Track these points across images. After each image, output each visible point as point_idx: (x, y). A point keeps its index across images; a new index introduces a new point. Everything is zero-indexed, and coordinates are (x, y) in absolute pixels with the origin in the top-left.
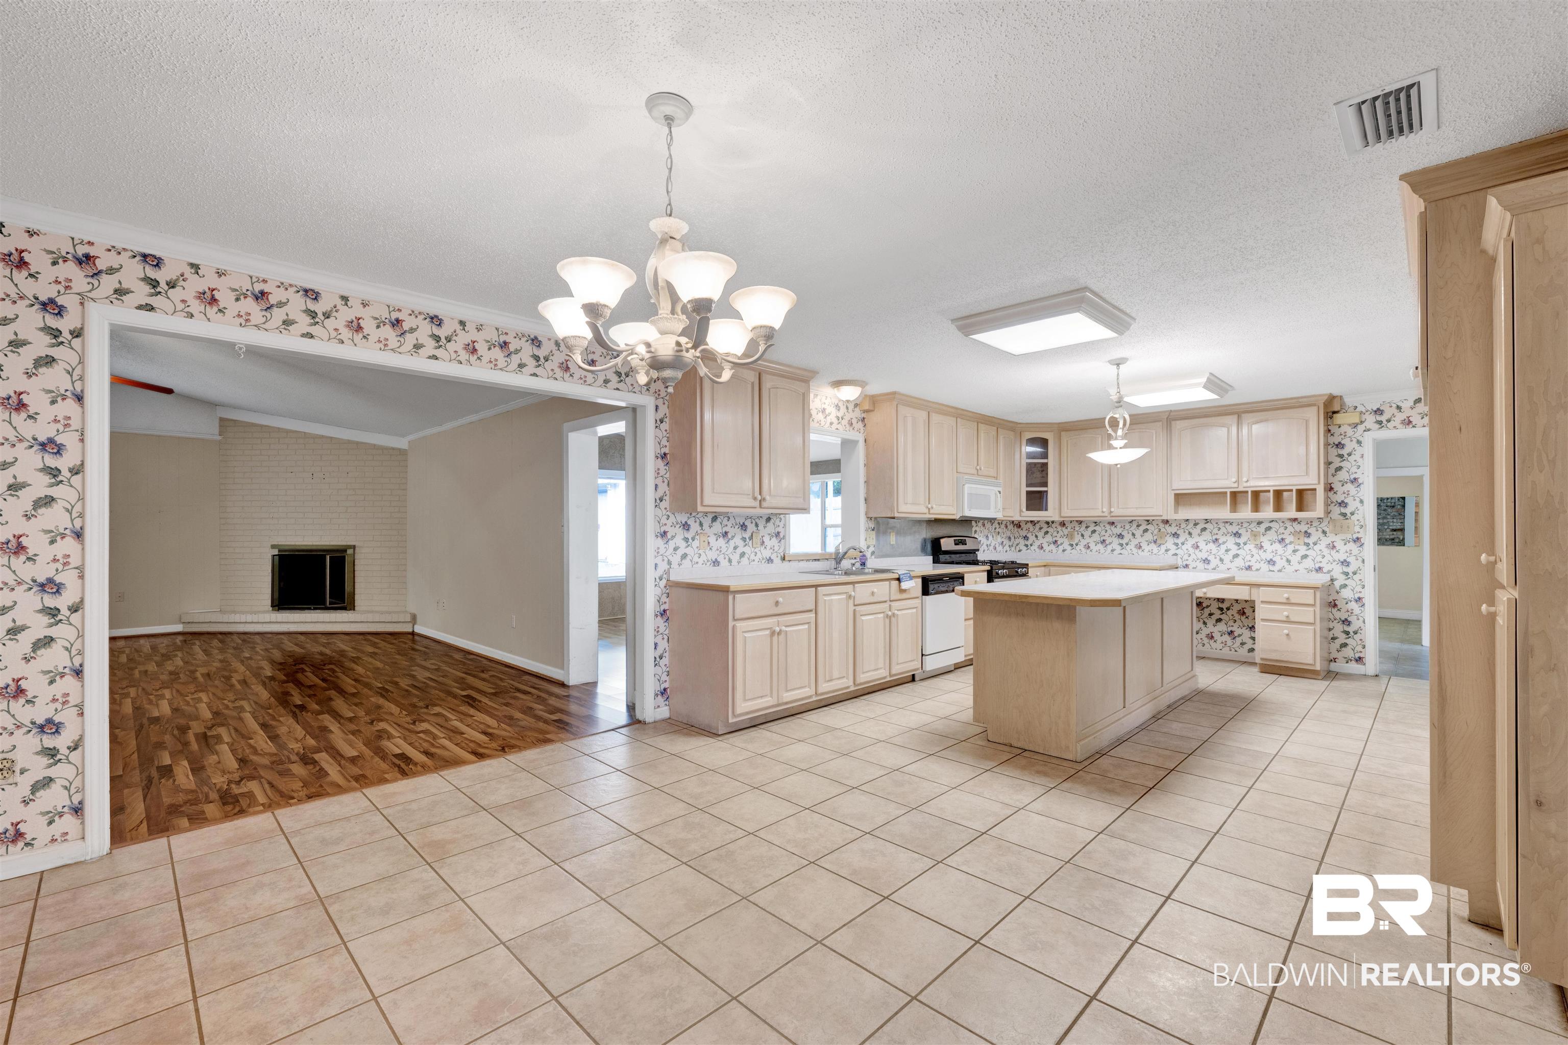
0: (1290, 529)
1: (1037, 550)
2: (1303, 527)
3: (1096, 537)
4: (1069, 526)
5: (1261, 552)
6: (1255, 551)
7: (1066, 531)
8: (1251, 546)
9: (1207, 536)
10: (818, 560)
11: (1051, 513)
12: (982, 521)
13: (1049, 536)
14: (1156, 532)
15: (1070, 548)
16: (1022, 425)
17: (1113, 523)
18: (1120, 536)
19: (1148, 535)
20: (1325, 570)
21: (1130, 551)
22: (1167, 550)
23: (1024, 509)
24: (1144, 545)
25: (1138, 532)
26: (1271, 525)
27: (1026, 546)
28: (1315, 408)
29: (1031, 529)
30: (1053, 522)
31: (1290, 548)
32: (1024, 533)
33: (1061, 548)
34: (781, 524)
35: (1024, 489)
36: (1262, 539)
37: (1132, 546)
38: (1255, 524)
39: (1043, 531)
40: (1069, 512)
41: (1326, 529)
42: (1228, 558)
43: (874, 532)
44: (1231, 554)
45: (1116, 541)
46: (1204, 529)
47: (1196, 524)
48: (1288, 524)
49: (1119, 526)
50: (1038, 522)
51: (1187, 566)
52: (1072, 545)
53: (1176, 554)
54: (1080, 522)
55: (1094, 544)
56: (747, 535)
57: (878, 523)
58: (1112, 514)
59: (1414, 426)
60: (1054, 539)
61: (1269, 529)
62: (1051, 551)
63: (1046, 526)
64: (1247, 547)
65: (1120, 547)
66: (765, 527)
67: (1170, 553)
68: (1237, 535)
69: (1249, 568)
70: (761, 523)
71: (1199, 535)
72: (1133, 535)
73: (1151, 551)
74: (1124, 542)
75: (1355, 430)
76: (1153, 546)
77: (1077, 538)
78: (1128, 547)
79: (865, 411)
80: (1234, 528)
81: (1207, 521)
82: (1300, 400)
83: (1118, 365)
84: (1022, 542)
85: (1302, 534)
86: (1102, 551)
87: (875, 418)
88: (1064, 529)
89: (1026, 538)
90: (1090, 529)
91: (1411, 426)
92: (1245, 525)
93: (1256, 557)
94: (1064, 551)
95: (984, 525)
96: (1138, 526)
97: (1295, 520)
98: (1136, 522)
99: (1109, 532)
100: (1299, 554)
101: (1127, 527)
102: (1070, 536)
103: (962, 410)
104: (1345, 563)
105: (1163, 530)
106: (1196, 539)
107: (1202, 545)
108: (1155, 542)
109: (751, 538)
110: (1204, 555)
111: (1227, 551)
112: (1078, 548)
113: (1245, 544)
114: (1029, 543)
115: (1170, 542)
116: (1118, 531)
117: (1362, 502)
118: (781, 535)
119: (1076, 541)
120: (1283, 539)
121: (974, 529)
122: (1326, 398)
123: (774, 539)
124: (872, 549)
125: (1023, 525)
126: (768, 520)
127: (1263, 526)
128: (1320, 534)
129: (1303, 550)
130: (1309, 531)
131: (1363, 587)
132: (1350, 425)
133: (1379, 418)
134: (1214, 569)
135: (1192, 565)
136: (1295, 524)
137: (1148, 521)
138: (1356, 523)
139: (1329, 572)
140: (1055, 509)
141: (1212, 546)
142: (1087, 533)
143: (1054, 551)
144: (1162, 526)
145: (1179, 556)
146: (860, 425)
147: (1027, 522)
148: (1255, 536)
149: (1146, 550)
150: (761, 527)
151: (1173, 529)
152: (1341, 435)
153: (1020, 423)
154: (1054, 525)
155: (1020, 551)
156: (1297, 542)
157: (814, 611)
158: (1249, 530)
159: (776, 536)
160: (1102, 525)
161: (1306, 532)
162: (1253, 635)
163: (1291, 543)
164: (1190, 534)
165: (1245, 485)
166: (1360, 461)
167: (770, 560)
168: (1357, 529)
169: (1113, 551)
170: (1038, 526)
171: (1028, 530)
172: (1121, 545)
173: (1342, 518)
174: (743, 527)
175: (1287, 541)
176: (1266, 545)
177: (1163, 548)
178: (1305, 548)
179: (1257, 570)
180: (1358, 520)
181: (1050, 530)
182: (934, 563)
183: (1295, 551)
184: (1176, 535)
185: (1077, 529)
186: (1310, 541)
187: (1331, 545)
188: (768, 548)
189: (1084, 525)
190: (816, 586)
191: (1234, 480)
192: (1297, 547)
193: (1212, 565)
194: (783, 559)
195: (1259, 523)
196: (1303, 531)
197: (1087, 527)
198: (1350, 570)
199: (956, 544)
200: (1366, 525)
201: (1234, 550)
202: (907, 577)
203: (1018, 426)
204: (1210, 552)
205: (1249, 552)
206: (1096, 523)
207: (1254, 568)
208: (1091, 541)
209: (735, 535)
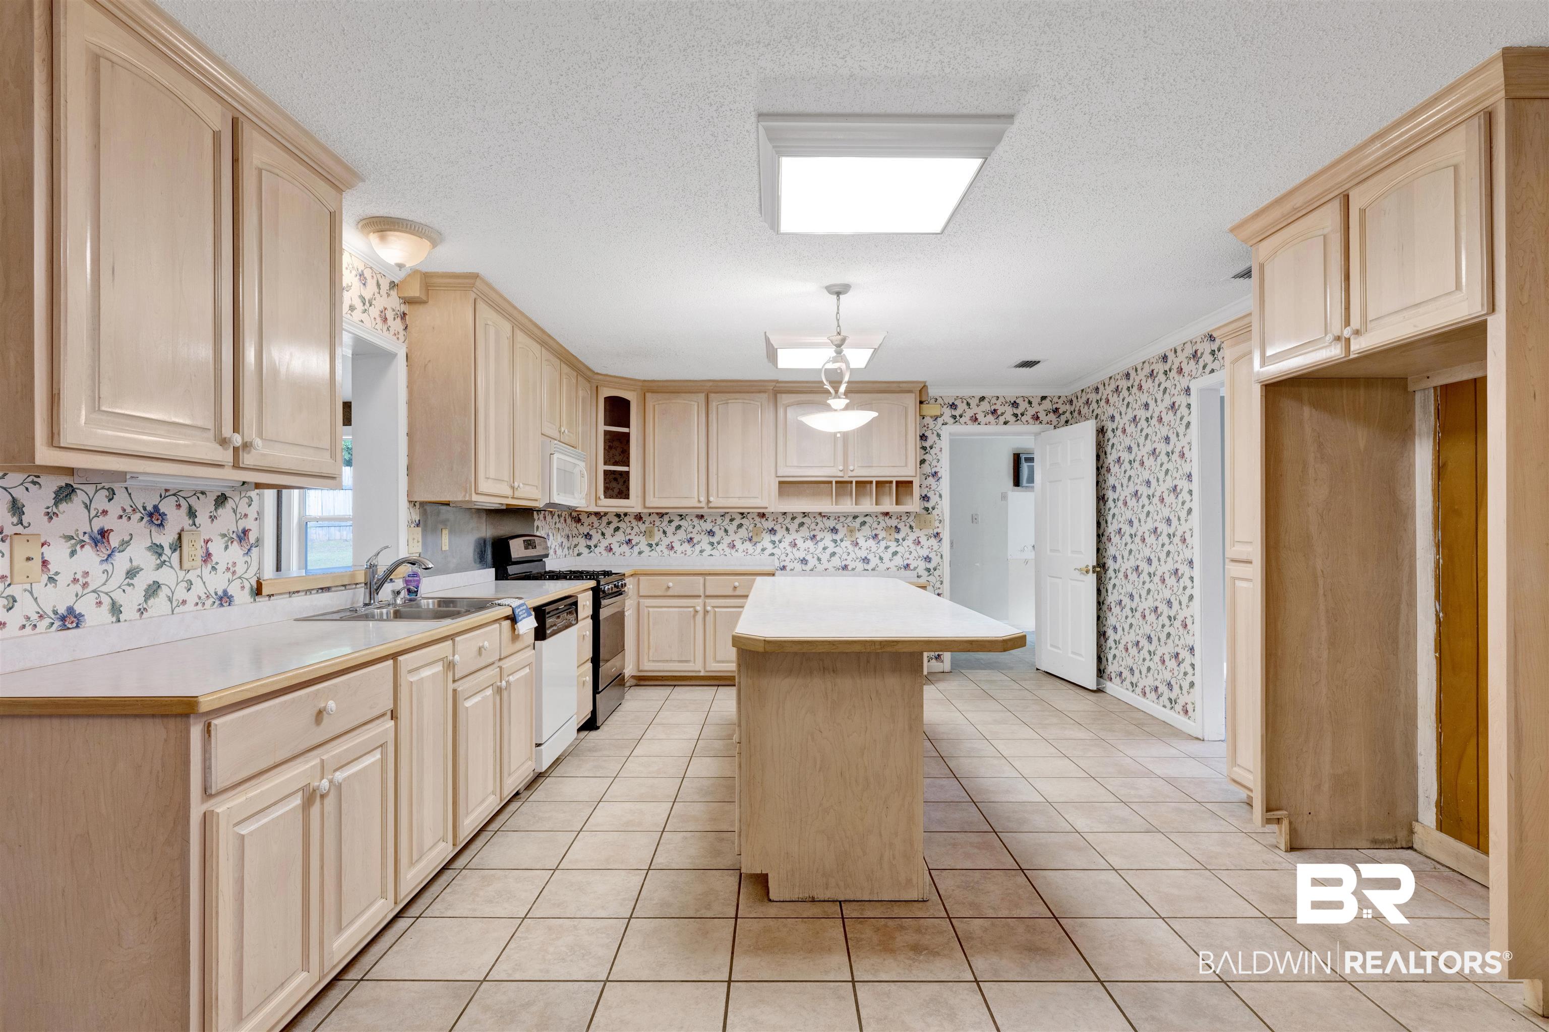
0: (883, 524)
1: (604, 553)
2: (893, 522)
3: (681, 534)
4: (648, 520)
5: (856, 549)
6: (851, 548)
7: (643, 527)
8: (847, 543)
9: (804, 532)
10: (328, 589)
11: (633, 504)
12: (543, 512)
13: (620, 533)
14: (751, 528)
15: (649, 549)
16: (600, 377)
17: (702, 516)
18: (711, 533)
19: (743, 532)
20: (912, 567)
21: (722, 552)
22: (763, 550)
23: (602, 497)
24: (738, 544)
25: (732, 528)
26: (866, 519)
27: (589, 547)
28: (913, 395)
29: (596, 524)
30: (626, 514)
31: (883, 544)
32: (585, 529)
33: (636, 550)
34: (252, 512)
35: (602, 468)
36: (858, 534)
37: (724, 545)
38: (850, 519)
39: (612, 526)
40: (656, 502)
41: (913, 524)
42: (825, 557)
43: (419, 529)
44: (829, 551)
45: (706, 539)
46: (802, 524)
47: (793, 519)
48: (881, 518)
49: (709, 521)
50: (606, 514)
51: (784, 568)
52: (650, 545)
53: (772, 554)
54: (661, 515)
55: (679, 543)
56: (166, 538)
57: (424, 513)
58: (711, 505)
59: (979, 424)
60: (628, 538)
61: (863, 523)
62: (623, 554)
63: (616, 519)
64: (843, 544)
65: (710, 547)
66: (213, 518)
67: (767, 552)
68: (834, 530)
69: (845, 567)
70: (204, 508)
71: (797, 531)
72: (726, 531)
73: (746, 552)
74: (715, 540)
75: (936, 423)
76: (748, 545)
77: (658, 535)
78: (720, 547)
79: (408, 301)
80: (831, 523)
81: (805, 515)
82: (901, 385)
83: (838, 294)
84: (583, 542)
85: (893, 529)
86: (689, 552)
87: (422, 317)
88: (640, 523)
89: (588, 536)
90: (674, 524)
91: (977, 423)
92: (842, 519)
93: (852, 555)
94: (640, 553)
95: (545, 518)
96: (732, 520)
97: (887, 514)
98: (729, 515)
99: (698, 528)
100: (891, 550)
101: (719, 521)
102: (648, 533)
104: (928, 559)
105: (759, 525)
106: (793, 535)
107: (799, 542)
108: (750, 540)
109: (178, 545)
110: (801, 554)
111: (825, 549)
112: (659, 549)
113: (842, 540)
114: (592, 543)
115: (767, 538)
116: (708, 526)
117: (940, 496)
118: (252, 537)
119: (656, 540)
120: (876, 535)
122: (919, 384)
123: (235, 547)
125: (583, 517)
126: (221, 500)
127: (859, 520)
128: (908, 529)
129: (893, 545)
130: (899, 526)
131: (942, 583)
132: (931, 417)
133: (954, 413)
134: (812, 570)
135: (790, 566)
136: (887, 518)
137: (742, 514)
138: (937, 517)
139: (915, 568)
140: (637, 497)
141: (809, 543)
142: (670, 530)
143: (628, 554)
144: (757, 519)
145: (776, 556)
146: (397, 325)
147: (589, 514)
148: (851, 531)
149: (740, 550)
150: (202, 518)
151: (769, 524)
152: (925, 426)
153: (598, 374)
154: (627, 519)
155: (579, 555)
156: (889, 537)
157: (391, 717)
158: (846, 525)
159: (240, 540)
160: (688, 518)
161: (896, 527)
163: (883, 539)
164: (787, 529)
165: (851, 474)
166: (939, 453)
167: (225, 599)
168: (937, 524)
169: (701, 551)
170: (605, 520)
171: (591, 525)
172: (712, 544)
173: (925, 512)
174: (156, 517)
175: (880, 537)
176: (861, 541)
177: (759, 547)
178: (895, 544)
179: (853, 569)
180: (938, 515)
181: (621, 525)
183: (887, 548)
184: (772, 531)
185: (657, 523)
186: (900, 536)
187: (917, 541)
188: (221, 568)
189: (666, 518)
190: (394, 656)
191: (841, 468)
192: (889, 544)
193: (810, 565)
194: (258, 591)
195: (855, 517)
196: (894, 526)
197: (670, 521)
198: (931, 566)
199: (526, 548)
200: (944, 520)
201: (831, 548)
202: (524, 611)
203: (596, 377)
204: (807, 550)
205: (845, 550)
206: (681, 516)
207: (850, 568)
208: (675, 539)
209: (131, 539)
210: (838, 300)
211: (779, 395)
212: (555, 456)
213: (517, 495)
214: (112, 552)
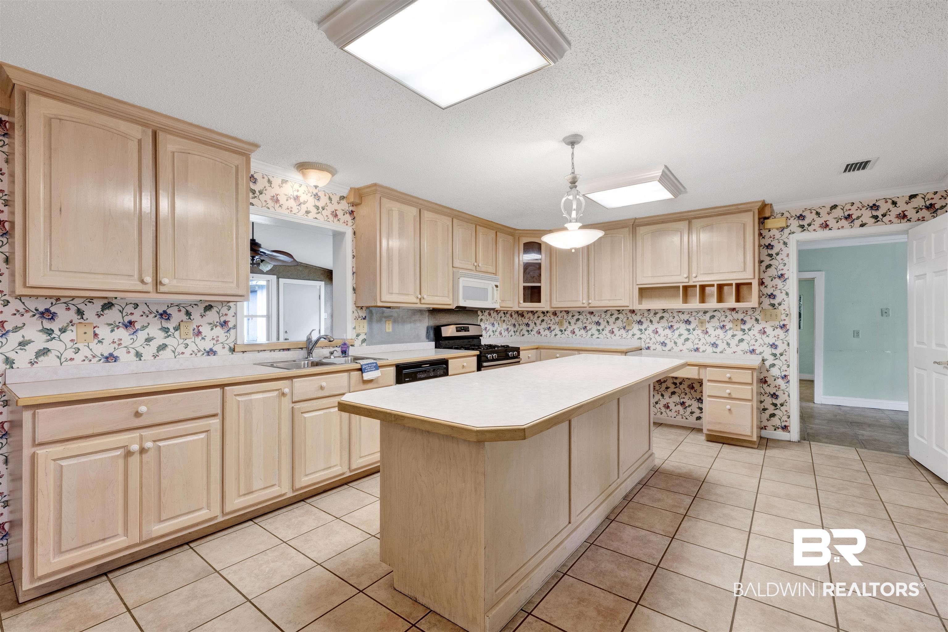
0: (730, 317)
1: (536, 335)
2: (740, 316)
3: (579, 324)
4: (559, 315)
5: (706, 336)
6: (702, 336)
7: (557, 320)
8: (698, 332)
9: (664, 323)
10: (288, 349)
11: (544, 305)
12: (488, 311)
13: (544, 323)
14: (625, 320)
15: (560, 333)
16: (520, 232)
17: (592, 313)
18: (598, 323)
19: (619, 323)
20: (757, 352)
21: (605, 336)
22: (633, 335)
23: (522, 301)
24: (615, 331)
25: (612, 320)
26: (715, 314)
27: (528, 331)
28: (751, 213)
29: (532, 318)
30: (547, 312)
31: (730, 333)
32: (526, 321)
33: (553, 333)
34: (231, 313)
35: (522, 284)
36: (708, 325)
37: (606, 332)
38: (701, 313)
39: (540, 319)
40: (558, 304)
41: (758, 317)
42: (680, 341)
43: (365, 321)
44: (683, 338)
45: (595, 327)
46: (662, 318)
47: (656, 314)
48: (728, 313)
49: (597, 316)
50: (537, 312)
51: (648, 348)
52: (561, 331)
53: (640, 338)
54: (568, 312)
55: (578, 330)
56: (171, 325)
57: (371, 313)
58: (590, 305)
59: (830, 229)
60: (549, 326)
61: (713, 317)
62: (546, 336)
63: (542, 315)
64: (695, 333)
65: (598, 333)
66: (203, 316)
67: (636, 337)
68: (688, 322)
69: (697, 350)
70: (197, 311)
71: (658, 323)
72: (608, 322)
73: (621, 336)
74: (600, 328)
75: (782, 233)
76: (622, 331)
77: (566, 324)
78: (604, 332)
79: (353, 204)
80: (685, 317)
81: (664, 311)
82: (739, 207)
83: (573, 144)
84: (525, 328)
85: (739, 321)
86: (584, 335)
87: (362, 211)
88: (556, 317)
89: (528, 325)
90: (575, 318)
91: (828, 229)
92: (694, 314)
93: (703, 340)
94: (556, 335)
95: (490, 314)
96: (612, 315)
97: (734, 309)
98: (610, 312)
99: (590, 320)
100: (737, 338)
101: (603, 316)
102: (560, 323)
103: (459, 211)
104: (774, 346)
105: (630, 318)
106: (656, 325)
107: (660, 331)
108: (624, 328)
109: (177, 329)
110: (662, 339)
111: (680, 335)
112: (566, 333)
113: (694, 330)
114: (530, 329)
115: (636, 327)
116: (596, 319)
117: (787, 294)
118: (231, 325)
119: (565, 328)
120: (724, 326)
121: (479, 318)
122: (760, 204)
123: (218, 329)
124: (362, 337)
125: (525, 314)
126: (209, 307)
127: (708, 315)
128: (753, 321)
129: (740, 335)
130: (745, 319)
131: (788, 366)
132: (777, 229)
133: (801, 223)
134: (670, 350)
135: (653, 347)
136: (734, 313)
137: (619, 311)
138: (783, 312)
139: (761, 353)
140: (546, 301)
141: (668, 331)
142: (573, 321)
143: (549, 335)
144: (629, 315)
145: (643, 340)
146: (348, 217)
147: (528, 312)
148: (702, 323)
149: (617, 335)
150: (195, 316)
151: (638, 318)
152: (771, 237)
153: (518, 230)
154: (548, 315)
155: (523, 335)
156: (735, 328)
157: (220, 416)
158: (697, 319)
159: (222, 325)
160: (584, 314)
161: (742, 320)
162: (700, 406)
163: (730, 329)
164: (651, 321)
165: (695, 280)
166: (786, 259)
168: (783, 317)
169: (592, 335)
170: (536, 315)
171: (529, 318)
172: (599, 330)
173: (771, 307)
174: (164, 316)
175: (727, 327)
176: (711, 331)
177: (631, 333)
178: (742, 333)
179: (704, 351)
180: (784, 310)
181: (545, 318)
182: (436, 348)
183: (733, 336)
184: (640, 322)
185: (565, 317)
186: (746, 327)
187: (762, 331)
188: (208, 338)
189: (570, 315)
190: (222, 386)
191: (686, 276)
192: (735, 333)
193: (668, 347)
194: (232, 350)
195: (705, 312)
196: (740, 319)
197: (573, 316)
198: (777, 352)
199: (457, 331)
200: (790, 314)
201: (685, 334)
202: (373, 367)
203: (517, 232)
204: (666, 336)
205: (697, 336)
206: (579, 312)
207: (701, 350)
208: (576, 327)
209: (148, 325)
210: (573, 148)
211: (638, 228)
212: (461, 279)
213: (423, 301)
214: (137, 330)
